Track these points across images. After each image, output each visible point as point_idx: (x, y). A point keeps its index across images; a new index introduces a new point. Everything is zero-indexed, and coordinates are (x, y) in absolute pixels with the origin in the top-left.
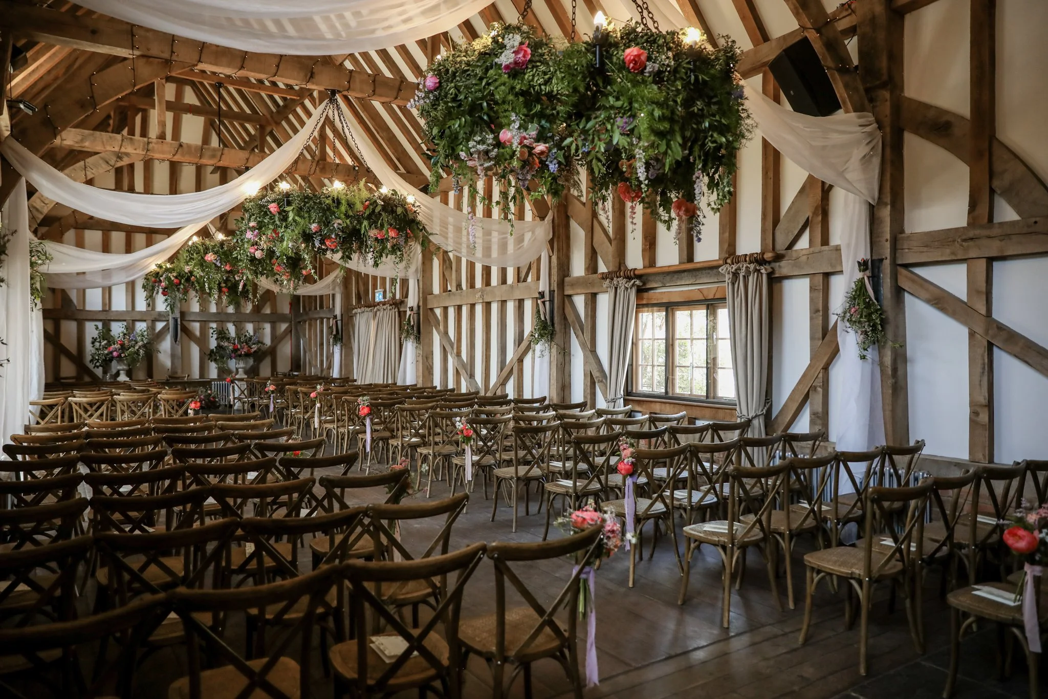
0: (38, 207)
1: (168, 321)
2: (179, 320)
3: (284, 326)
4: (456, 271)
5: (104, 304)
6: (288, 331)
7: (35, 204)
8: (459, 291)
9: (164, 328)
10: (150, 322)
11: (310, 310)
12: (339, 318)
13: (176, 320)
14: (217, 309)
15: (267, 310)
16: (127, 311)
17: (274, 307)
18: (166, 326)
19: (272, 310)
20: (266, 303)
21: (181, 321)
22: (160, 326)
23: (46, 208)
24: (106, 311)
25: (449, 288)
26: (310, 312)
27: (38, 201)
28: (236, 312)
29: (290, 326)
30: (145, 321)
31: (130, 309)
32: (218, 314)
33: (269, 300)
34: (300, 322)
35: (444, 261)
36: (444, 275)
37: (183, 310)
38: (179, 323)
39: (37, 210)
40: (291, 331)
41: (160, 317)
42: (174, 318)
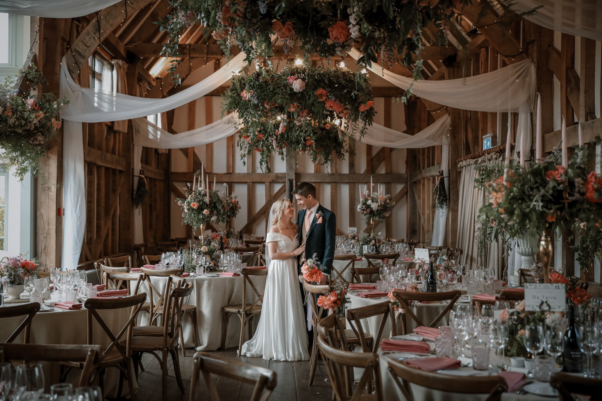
0: (80, 51)
1: (285, 182)
2: (294, 182)
3: (399, 188)
4: (586, 92)
5: (228, 167)
6: (404, 193)
7: (78, 49)
8: (590, 121)
9: (280, 190)
10: (268, 184)
11: (424, 168)
12: (445, 174)
13: (291, 182)
14: (331, 170)
15: (382, 170)
16: (248, 173)
17: (389, 165)
18: (282, 188)
19: (386, 170)
20: (380, 163)
21: (296, 182)
22: (277, 187)
23: (88, 51)
24: (230, 174)
25: (576, 120)
26: (423, 171)
27: (81, 45)
28: (350, 173)
29: (406, 187)
30: (264, 183)
31: (250, 171)
32: (333, 174)
33: (384, 159)
34: (415, 182)
35: (568, 81)
36: (568, 102)
37: (298, 171)
38: (294, 184)
39: (80, 54)
40: (407, 192)
41: (278, 178)
42: (289, 180)
